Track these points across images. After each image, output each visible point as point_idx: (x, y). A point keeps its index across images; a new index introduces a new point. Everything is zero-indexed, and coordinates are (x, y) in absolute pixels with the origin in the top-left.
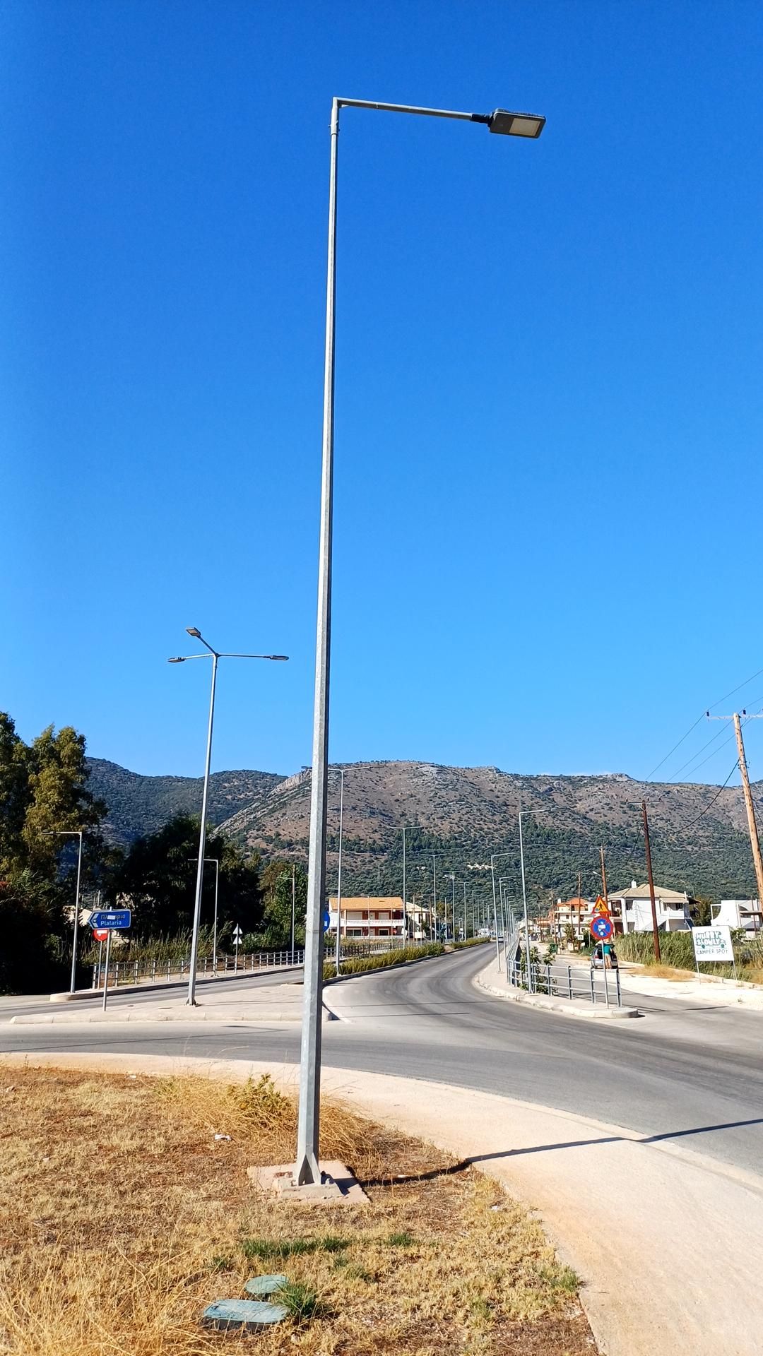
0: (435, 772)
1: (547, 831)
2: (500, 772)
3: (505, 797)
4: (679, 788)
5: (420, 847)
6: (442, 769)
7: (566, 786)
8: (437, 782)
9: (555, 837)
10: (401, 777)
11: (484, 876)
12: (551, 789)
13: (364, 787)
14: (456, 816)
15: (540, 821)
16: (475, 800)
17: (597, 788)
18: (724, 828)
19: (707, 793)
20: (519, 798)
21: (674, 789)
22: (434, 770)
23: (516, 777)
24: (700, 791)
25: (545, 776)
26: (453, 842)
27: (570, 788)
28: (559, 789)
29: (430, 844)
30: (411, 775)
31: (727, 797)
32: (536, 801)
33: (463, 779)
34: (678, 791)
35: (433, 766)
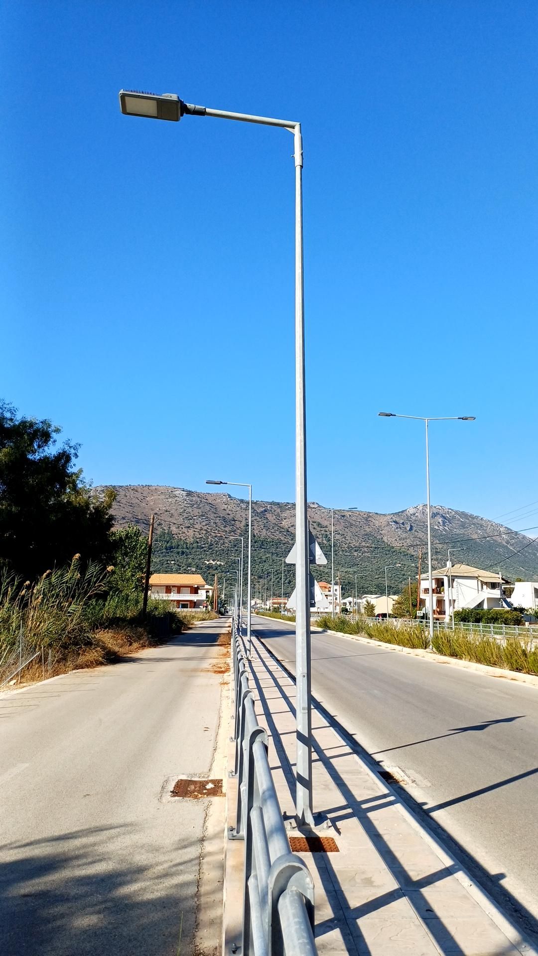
0: (185, 495)
1: (261, 540)
2: (231, 497)
3: (234, 514)
4: (350, 513)
5: (171, 548)
6: (190, 493)
7: (276, 509)
8: (186, 502)
9: (267, 544)
10: (159, 497)
11: (216, 569)
12: (265, 511)
13: (132, 503)
14: (198, 526)
15: (257, 532)
16: (212, 516)
18: (378, 541)
19: (368, 518)
20: (244, 516)
21: (347, 514)
22: (184, 493)
23: (242, 501)
24: (364, 516)
25: (262, 501)
26: (195, 545)
27: (279, 510)
28: (271, 510)
29: (179, 545)
30: (167, 496)
31: (381, 521)
32: (255, 518)
33: (205, 500)
34: (350, 516)
35: (183, 491)
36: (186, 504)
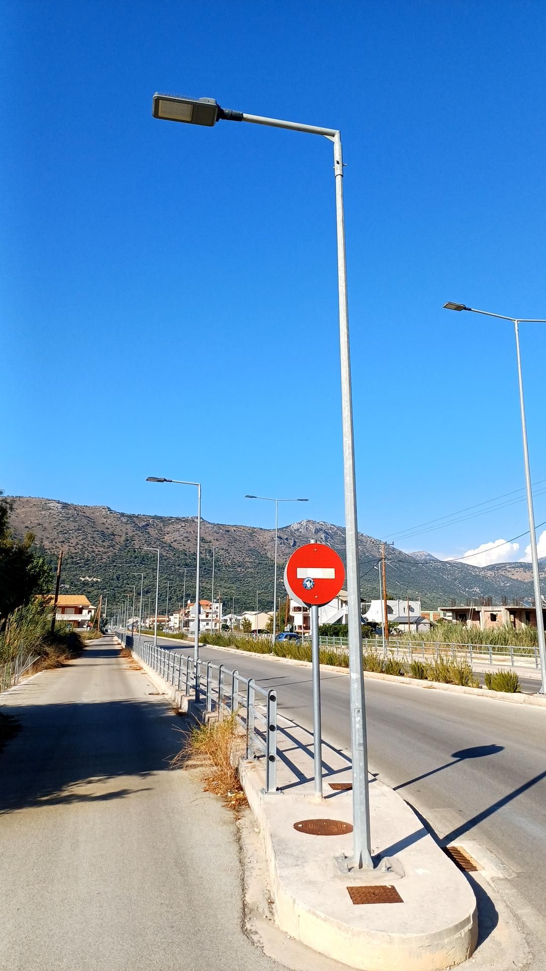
0: (60, 507)
1: (142, 555)
2: (111, 510)
3: (113, 529)
4: (235, 529)
6: (65, 506)
7: (158, 523)
8: (61, 515)
9: (148, 559)
10: (31, 509)
11: (92, 586)
12: (147, 525)
14: (74, 541)
16: (90, 530)
17: (180, 526)
18: (262, 557)
19: (252, 533)
20: (124, 530)
21: (232, 529)
23: (123, 515)
24: (249, 531)
25: (143, 515)
26: (69, 561)
27: (161, 524)
29: (51, 561)
30: (40, 509)
31: (265, 536)
32: (136, 533)
33: (82, 514)
34: (234, 531)
35: (59, 503)
36: (62, 517)
